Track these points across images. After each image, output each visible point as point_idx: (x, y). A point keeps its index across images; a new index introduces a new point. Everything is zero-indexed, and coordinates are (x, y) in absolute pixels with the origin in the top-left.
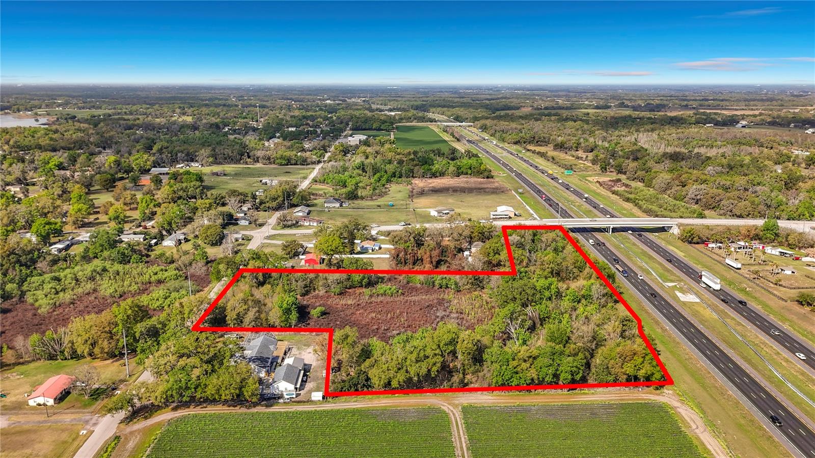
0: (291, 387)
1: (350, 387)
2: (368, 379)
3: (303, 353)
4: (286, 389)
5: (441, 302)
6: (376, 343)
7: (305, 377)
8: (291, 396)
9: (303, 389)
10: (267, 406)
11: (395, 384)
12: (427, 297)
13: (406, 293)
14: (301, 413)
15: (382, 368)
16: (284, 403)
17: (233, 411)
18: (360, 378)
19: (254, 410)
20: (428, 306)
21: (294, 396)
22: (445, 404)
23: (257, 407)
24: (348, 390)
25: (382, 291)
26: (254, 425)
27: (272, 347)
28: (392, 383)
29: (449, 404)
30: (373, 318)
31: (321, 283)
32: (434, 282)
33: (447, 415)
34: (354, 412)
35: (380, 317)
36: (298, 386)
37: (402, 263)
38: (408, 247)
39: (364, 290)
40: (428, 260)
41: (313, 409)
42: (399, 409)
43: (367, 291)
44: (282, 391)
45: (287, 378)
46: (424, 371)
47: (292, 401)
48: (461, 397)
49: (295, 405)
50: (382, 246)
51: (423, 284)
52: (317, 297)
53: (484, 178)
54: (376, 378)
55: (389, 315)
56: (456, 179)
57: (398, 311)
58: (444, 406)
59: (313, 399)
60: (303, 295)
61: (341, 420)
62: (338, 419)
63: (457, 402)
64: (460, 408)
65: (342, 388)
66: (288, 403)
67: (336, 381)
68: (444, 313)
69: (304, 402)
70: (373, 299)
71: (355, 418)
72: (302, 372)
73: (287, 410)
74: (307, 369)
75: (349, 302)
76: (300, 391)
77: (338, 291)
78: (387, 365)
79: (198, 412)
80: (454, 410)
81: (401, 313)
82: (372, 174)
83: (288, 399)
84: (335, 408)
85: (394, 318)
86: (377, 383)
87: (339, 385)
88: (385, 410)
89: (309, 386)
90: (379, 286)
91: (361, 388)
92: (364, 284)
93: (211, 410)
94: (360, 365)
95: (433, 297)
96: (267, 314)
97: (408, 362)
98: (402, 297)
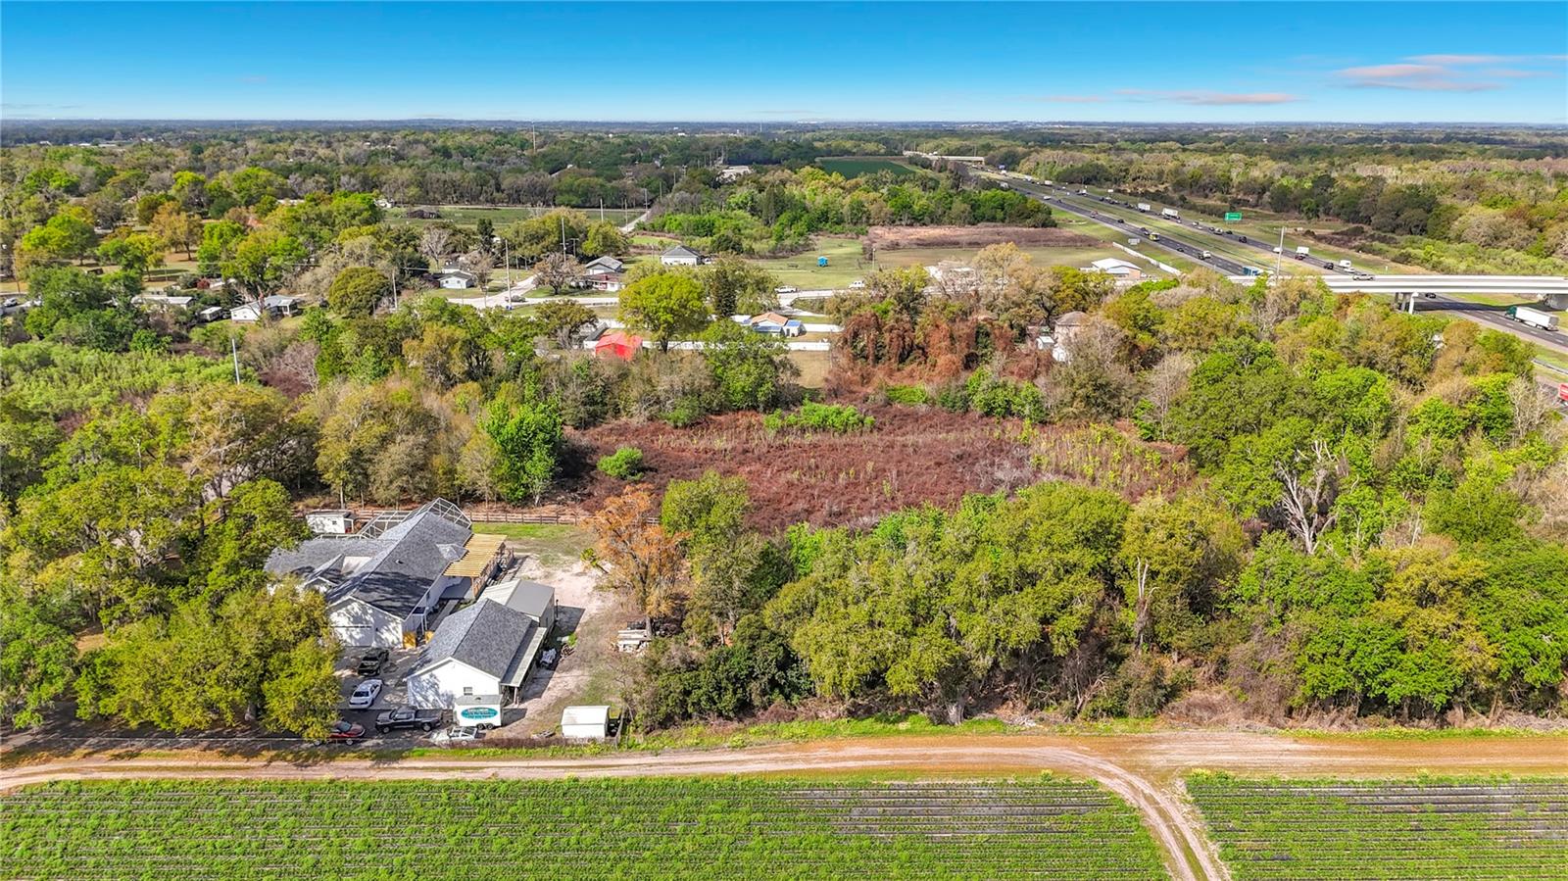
0: (487, 685)
1: (719, 688)
2: (788, 660)
3: (559, 574)
4: (468, 692)
5: (999, 449)
6: (812, 539)
7: (552, 652)
8: (485, 721)
9: (538, 695)
10: (381, 757)
11: (901, 680)
12: (952, 436)
13: (887, 428)
14: (515, 791)
15: (846, 616)
16: (453, 745)
17: (239, 776)
18: (759, 652)
19: (323, 773)
20: (960, 457)
21: (496, 721)
22: (1109, 767)
23: (339, 763)
24: (710, 699)
25: (815, 419)
26: (300, 839)
27: (445, 550)
28: (890, 678)
29: (1132, 769)
30: (791, 485)
31: (634, 394)
32: (966, 400)
33: (1134, 817)
34: (733, 793)
35: (813, 481)
36: (516, 681)
37: (867, 358)
38: (886, 312)
39: (763, 418)
40: (943, 344)
41: (566, 775)
42: (922, 782)
43: (773, 420)
44: (450, 699)
45: (472, 653)
46: (1026, 629)
47: (483, 741)
48: (1167, 740)
49: (495, 758)
50: (808, 327)
51: (934, 404)
52: (623, 432)
53: (1035, 227)
54: (826, 657)
55: (842, 475)
56: (972, 229)
57: (870, 465)
58: (1108, 774)
59: (568, 731)
60: (583, 425)
61: (679, 828)
62: (667, 822)
63: (1158, 762)
64: (1180, 785)
65: (687, 693)
66: (469, 746)
67: (663, 663)
68: (1017, 473)
69: (532, 744)
70: (790, 439)
71: (740, 818)
72: (541, 632)
73: (458, 775)
74: (559, 626)
75: (719, 444)
76: (523, 700)
77: (683, 414)
78: (866, 607)
79: (96, 775)
80: (1158, 797)
81: (880, 473)
82: (773, 213)
83: (469, 730)
84: (656, 772)
85: (856, 485)
86: (829, 674)
87: (674, 682)
88: (866, 786)
89: (562, 682)
90: (808, 406)
91: (764, 693)
92: (761, 398)
93: (153, 766)
94: (756, 608)
95: (973, 436)
96: (454, 455)
97: (958, 592)
98: (876, 434)
